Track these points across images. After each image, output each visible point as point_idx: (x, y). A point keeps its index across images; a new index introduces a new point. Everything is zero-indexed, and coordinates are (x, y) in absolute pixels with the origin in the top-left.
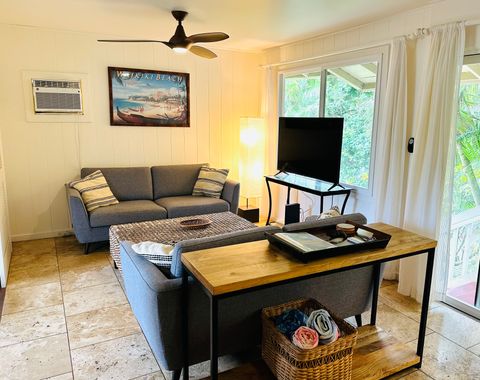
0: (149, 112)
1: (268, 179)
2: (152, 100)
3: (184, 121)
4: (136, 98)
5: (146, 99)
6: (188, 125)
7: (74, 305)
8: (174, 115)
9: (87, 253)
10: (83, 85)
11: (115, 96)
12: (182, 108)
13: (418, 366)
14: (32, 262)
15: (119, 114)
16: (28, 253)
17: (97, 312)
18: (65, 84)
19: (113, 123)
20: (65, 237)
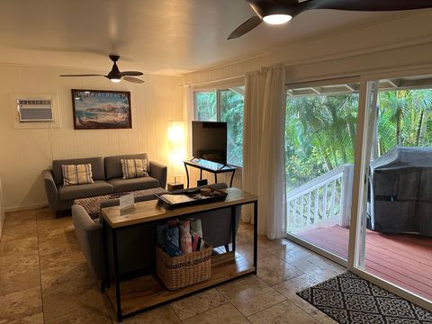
0: (103, 119)
1: (186, 164)
2: (104, 111)
3: (127, 124)
4: (92, 110)
5: (100, 110)
6: (131, 127)
7: (46, 249)
8: (120, 120)
9: (57, 218)
10: (54, 102)
11: (77, 109)
12: (126, 116)
13: (255, 273)
14: (19, 225)
15: (80, 121)
16: (16, 219)
17: (60, 253)
18: (41, 102)
19: (76, 127)
20: (43, 208)
